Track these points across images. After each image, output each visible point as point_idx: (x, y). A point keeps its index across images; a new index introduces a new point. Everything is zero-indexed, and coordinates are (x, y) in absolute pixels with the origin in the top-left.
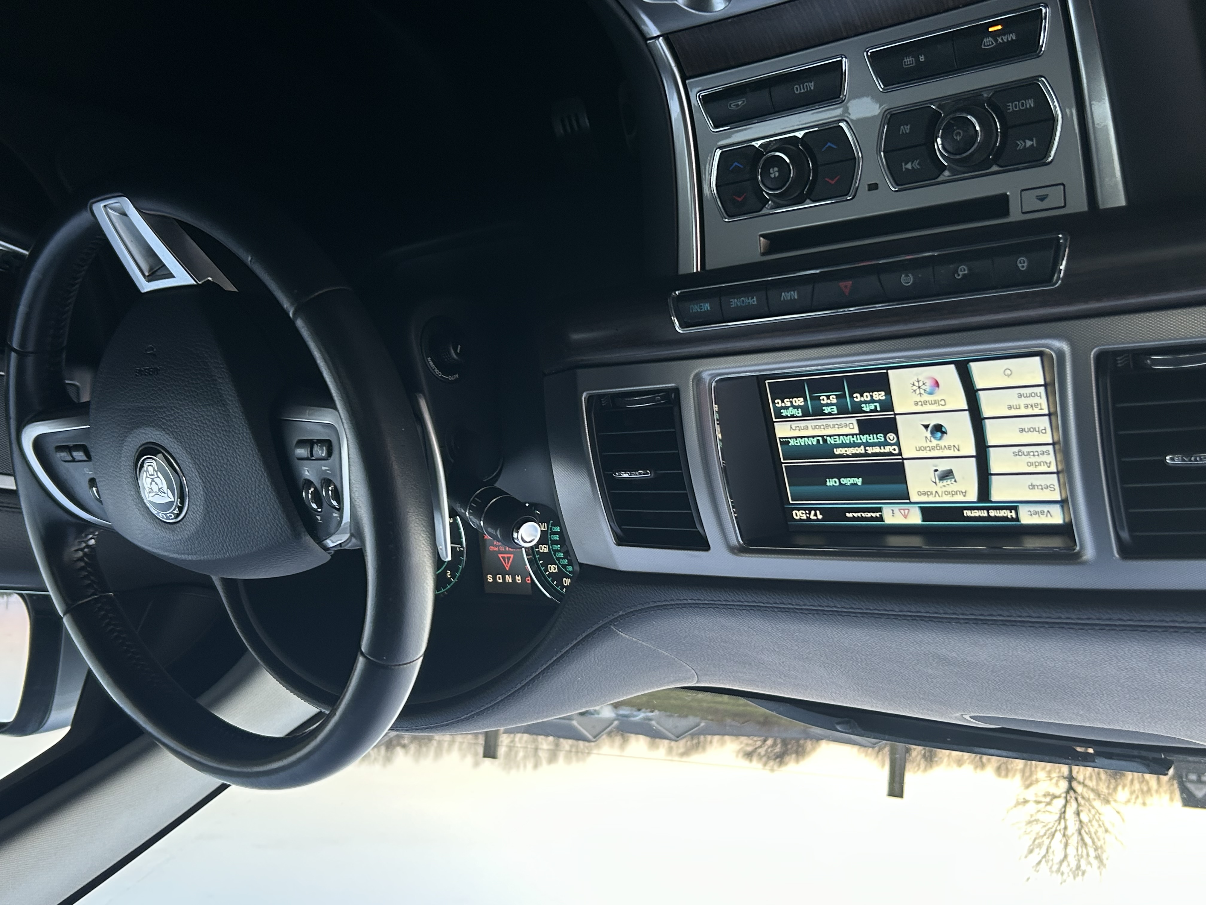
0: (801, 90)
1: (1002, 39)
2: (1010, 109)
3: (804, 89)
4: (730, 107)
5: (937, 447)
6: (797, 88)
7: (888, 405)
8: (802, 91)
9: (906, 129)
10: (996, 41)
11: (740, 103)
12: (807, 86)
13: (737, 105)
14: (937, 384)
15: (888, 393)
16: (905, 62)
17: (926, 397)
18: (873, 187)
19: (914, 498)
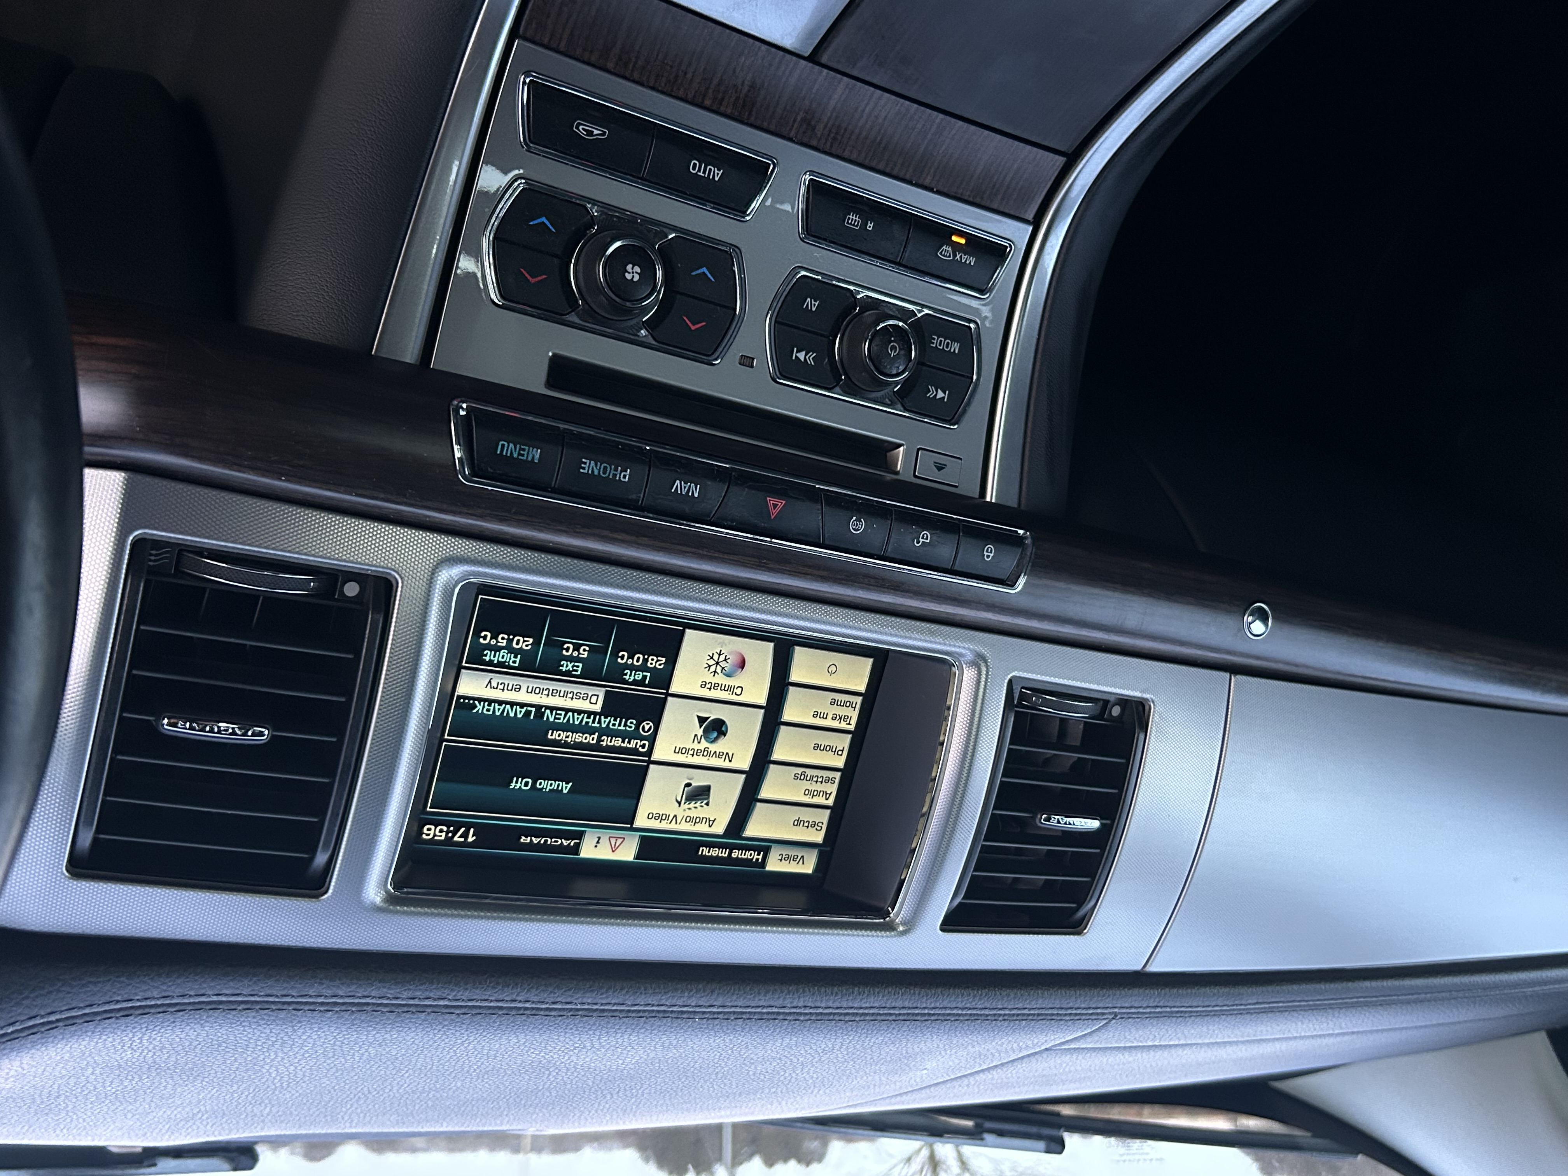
0: (699, 170)
1: (961, 257)
2: (933, 343)
3: (704, 172)
4: (577, 128)
5: (705, 752)
6: (695, 164)
7: (664, 679)
8: (701, 174)
9: (812, 304)
10: (955, 255)
11: (596, 132)
12: (710, 170)
13: (590, 133)
14: (742, 664)
15: (672, 662)
16: (849, 218)
17: (720, 679)
18: (747, 361)
19: (641, 821)
